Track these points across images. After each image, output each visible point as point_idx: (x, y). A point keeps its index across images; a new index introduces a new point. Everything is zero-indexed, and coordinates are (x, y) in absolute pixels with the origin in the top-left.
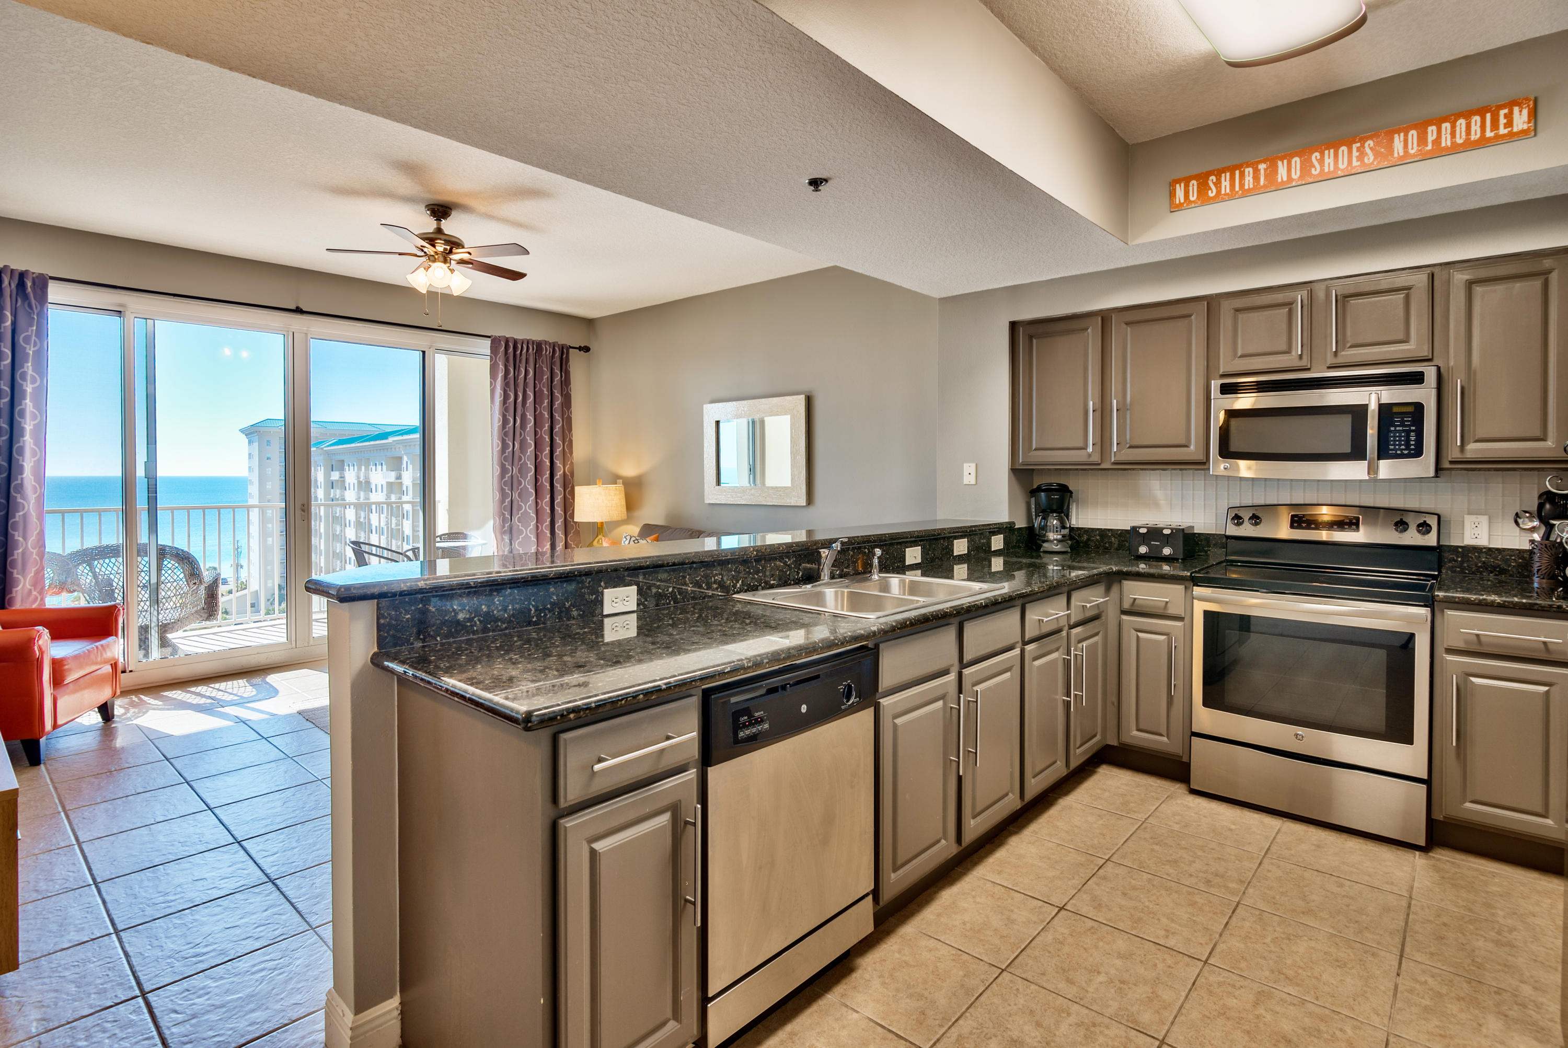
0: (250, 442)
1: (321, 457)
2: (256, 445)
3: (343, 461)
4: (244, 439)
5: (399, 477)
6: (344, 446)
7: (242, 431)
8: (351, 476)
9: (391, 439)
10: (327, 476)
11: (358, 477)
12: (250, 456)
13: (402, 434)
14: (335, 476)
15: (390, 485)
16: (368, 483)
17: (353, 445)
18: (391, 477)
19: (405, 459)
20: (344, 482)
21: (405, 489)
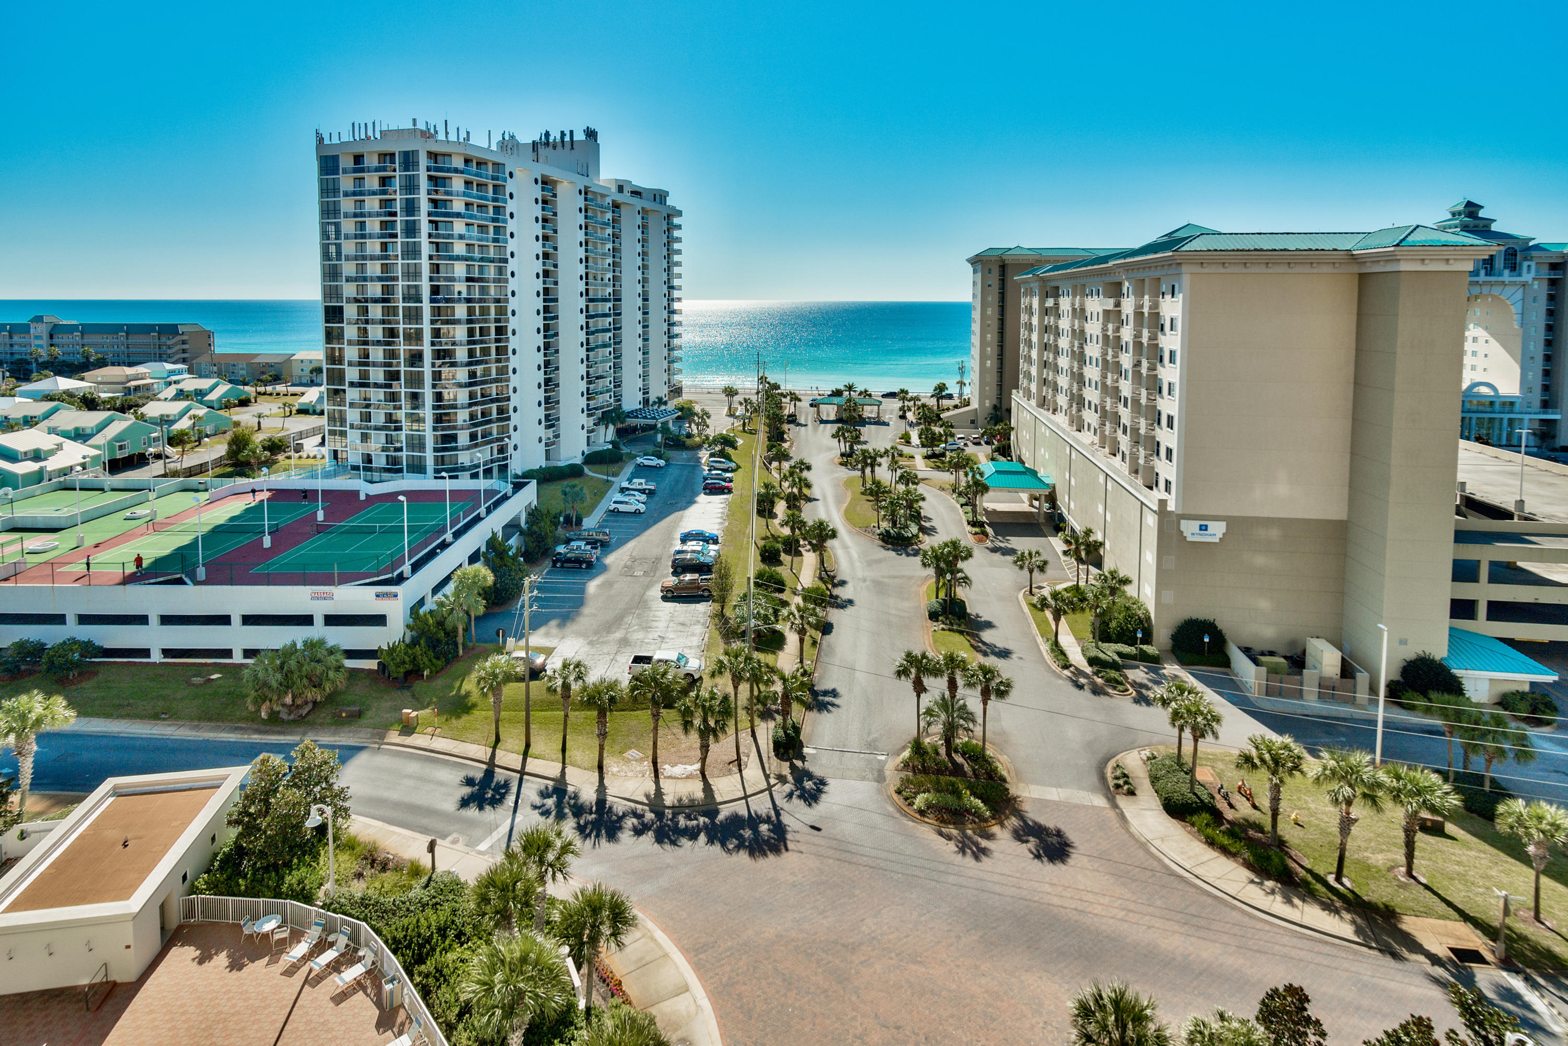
0: (975, 272)
1: (1037, 284)
2: (979, 275)
3: (1057, 288)
4: (970, 269)
5: (1118, 304)
6: (1060, 272)
7: (968, 260)
8: (1065, 303)
9: (1111, 264)
10: (1042, 303)
11: (1073, 304)
12: (974, 283)
13: (1125, 257)
14: (1050, 303)
15: (1107, 312)
16: (1083, 310)
17: (1069, 271)
18: (1110, 304)
19: (1127, 284)
20: (1057, 309)
21: (1124, 317)
